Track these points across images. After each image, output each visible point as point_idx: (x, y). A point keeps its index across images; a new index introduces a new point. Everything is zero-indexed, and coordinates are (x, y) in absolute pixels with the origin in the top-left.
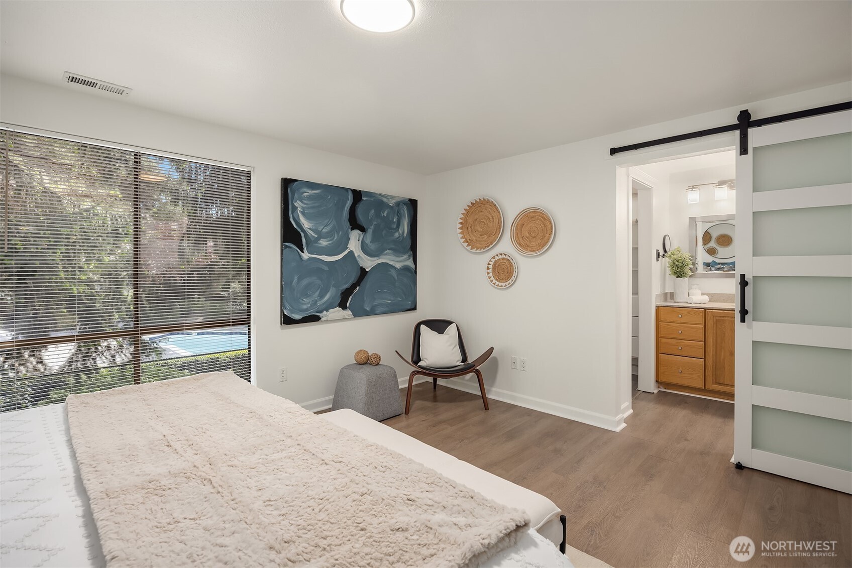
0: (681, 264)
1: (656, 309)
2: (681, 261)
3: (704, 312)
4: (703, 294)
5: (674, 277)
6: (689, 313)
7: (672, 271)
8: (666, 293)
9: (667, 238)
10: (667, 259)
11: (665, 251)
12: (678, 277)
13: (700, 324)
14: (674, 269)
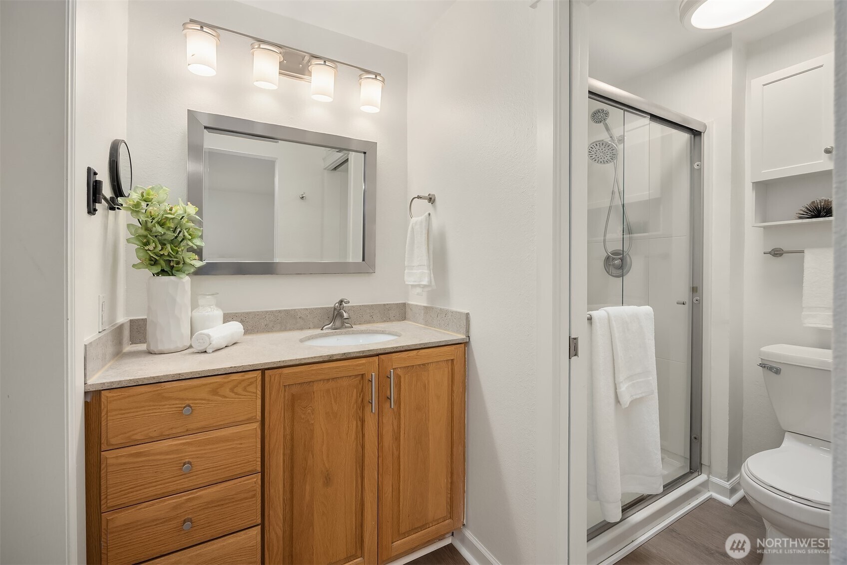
0: (170, 235)
1: (87, 404)
2: (172, 225)
3: (259, 378)
4: (227, 318)
5: (147, 273)
6: (215, 392)
7: (142, 254)
8: (121, 328)
9: (122, 150)
10: (123, 216)
11: (118, 191)
12: (163, 272)
13: (249, 421)
14: (151, 247)
